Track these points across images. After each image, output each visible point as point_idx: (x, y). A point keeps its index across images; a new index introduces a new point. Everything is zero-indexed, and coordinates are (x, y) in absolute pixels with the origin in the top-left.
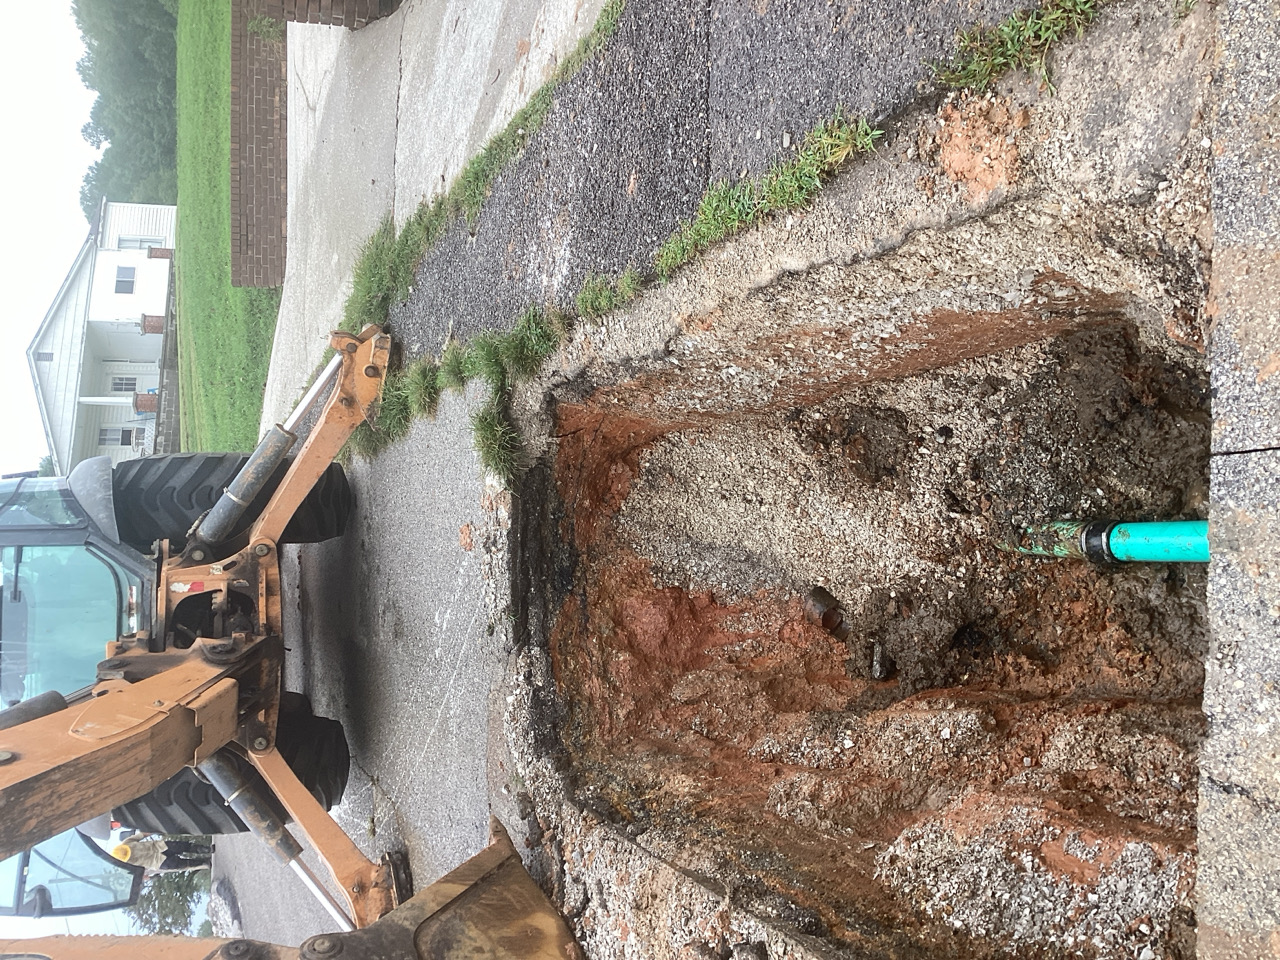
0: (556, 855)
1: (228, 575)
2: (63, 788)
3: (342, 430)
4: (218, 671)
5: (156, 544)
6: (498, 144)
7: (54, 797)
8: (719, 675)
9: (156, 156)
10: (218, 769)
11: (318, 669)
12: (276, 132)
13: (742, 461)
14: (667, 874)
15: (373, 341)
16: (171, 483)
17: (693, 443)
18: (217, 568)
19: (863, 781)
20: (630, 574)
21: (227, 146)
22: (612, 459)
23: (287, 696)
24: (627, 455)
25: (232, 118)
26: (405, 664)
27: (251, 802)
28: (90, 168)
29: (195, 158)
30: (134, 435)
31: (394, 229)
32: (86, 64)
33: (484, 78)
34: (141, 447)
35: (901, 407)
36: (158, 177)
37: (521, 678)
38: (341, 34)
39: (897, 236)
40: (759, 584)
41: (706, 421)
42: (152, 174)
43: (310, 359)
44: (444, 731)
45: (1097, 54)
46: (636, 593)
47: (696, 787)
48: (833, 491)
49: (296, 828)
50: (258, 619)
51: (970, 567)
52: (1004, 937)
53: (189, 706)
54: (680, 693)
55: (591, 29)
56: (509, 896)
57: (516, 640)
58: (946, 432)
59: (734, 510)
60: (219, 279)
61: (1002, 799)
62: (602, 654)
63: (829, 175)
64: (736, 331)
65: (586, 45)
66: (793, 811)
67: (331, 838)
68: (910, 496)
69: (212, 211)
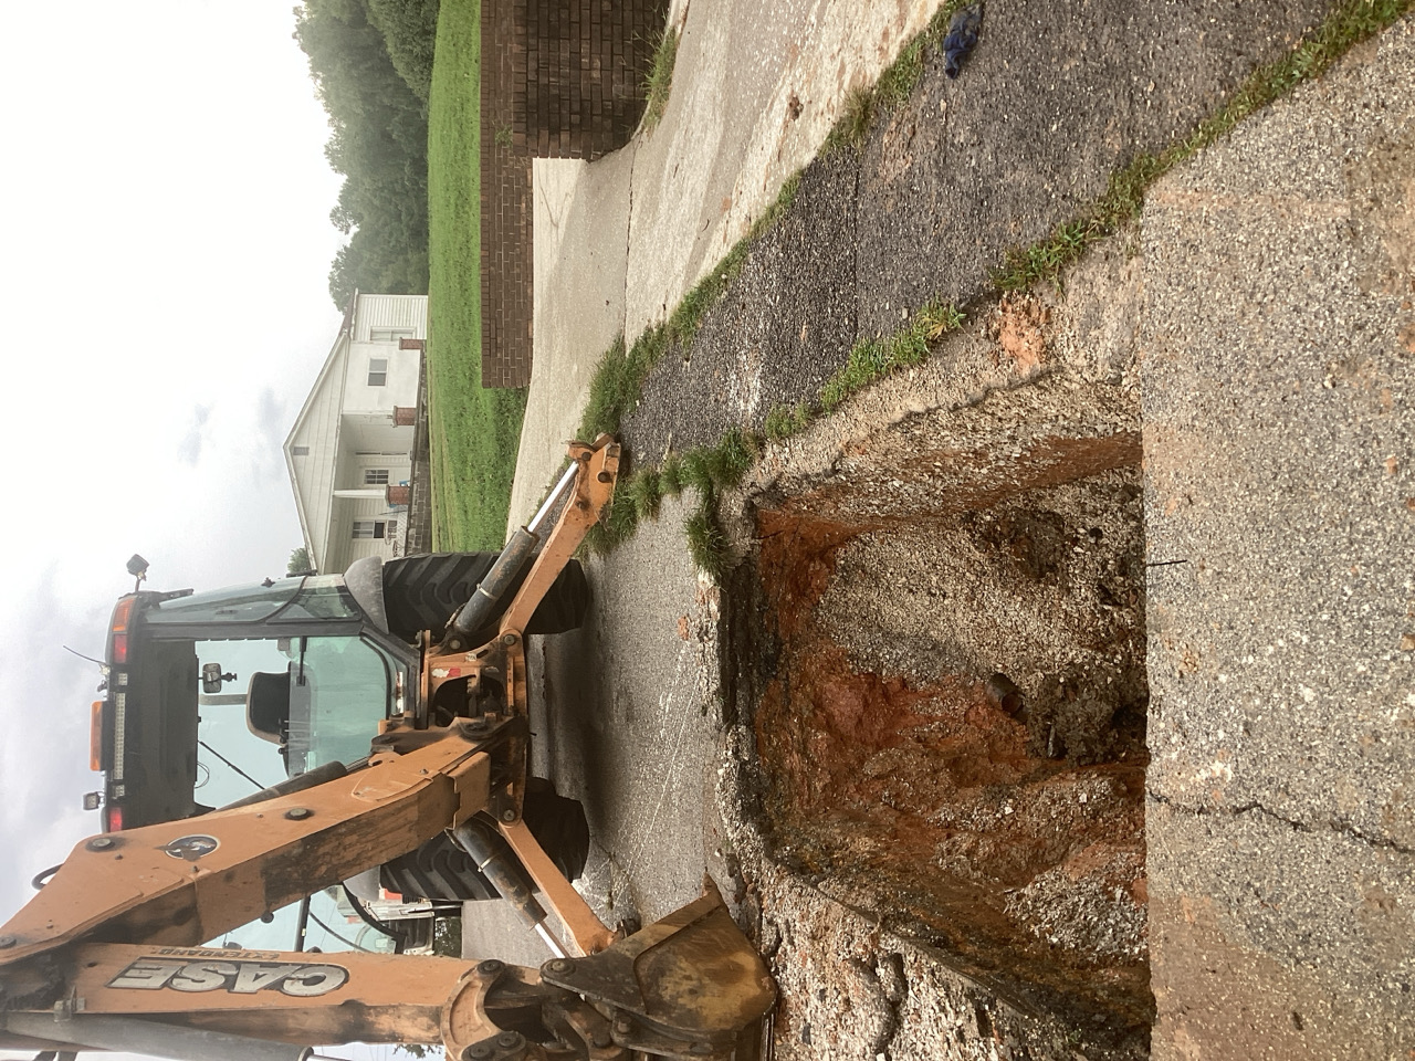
0: (756, 905)
1: (480, 663)
2: (348, 840)
3: (578, 531)
4: (472, 746)
5: (419, 634)
6: (707, 284)
7: (341, 848)
8: (907, 753)
9: (405, 238)
10: (472, 838)
11: (561, 756)
12: (523, 237)
13: (926, 559)
14: (837, 908)
15: (605, 449)
16: (432, 580)
17: (882, 543)
18: (471, 655)
19: (1014, 840)
20: (828, 661)
21: (477, 252)
22: (811, 557)
23: (531, 780)
24: (824, 554)
25: (482, 226)
26: (636, 746)
27: (500, 869)
28: (339, 253)
29: (447, 261)
30: (386, 527)
31: (625, 347)
32: (335, 147)
33: (697, 224)
34: (393, 540)
35: (1058, 511)
36: (406, 261)
37: (730, 753)
38: (579, 164)
39: (980, 393)
40: (946, 671)
41: (892, 523)
42: (401, 258)
43: (552, 460)
44: (667, 802)
45: (1088, 275)
46: (833, 678)
47: (875, 847)
48: (1004, 586)
49: (543, 897)
50: (507, 702)
51: (1126, 655)
52: (1089, 950)
53: (450, 775)
54: (870, 768)
55: (775, 200)
56: (716, 938)
57: (726, 719)
58: (1096, 533)
59: (920, 603)
60: (470, 379)
61: (1113, 848)
62: (802, 733)
63: (934, 344)
64: (885, 455)
65: (772, 211)
66: (951, 863)
67: (572, 904)
68: (1069, 590)
69: (463, 313)
